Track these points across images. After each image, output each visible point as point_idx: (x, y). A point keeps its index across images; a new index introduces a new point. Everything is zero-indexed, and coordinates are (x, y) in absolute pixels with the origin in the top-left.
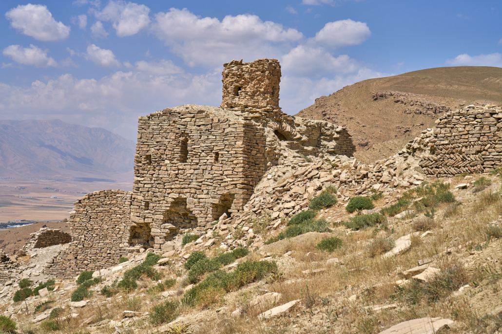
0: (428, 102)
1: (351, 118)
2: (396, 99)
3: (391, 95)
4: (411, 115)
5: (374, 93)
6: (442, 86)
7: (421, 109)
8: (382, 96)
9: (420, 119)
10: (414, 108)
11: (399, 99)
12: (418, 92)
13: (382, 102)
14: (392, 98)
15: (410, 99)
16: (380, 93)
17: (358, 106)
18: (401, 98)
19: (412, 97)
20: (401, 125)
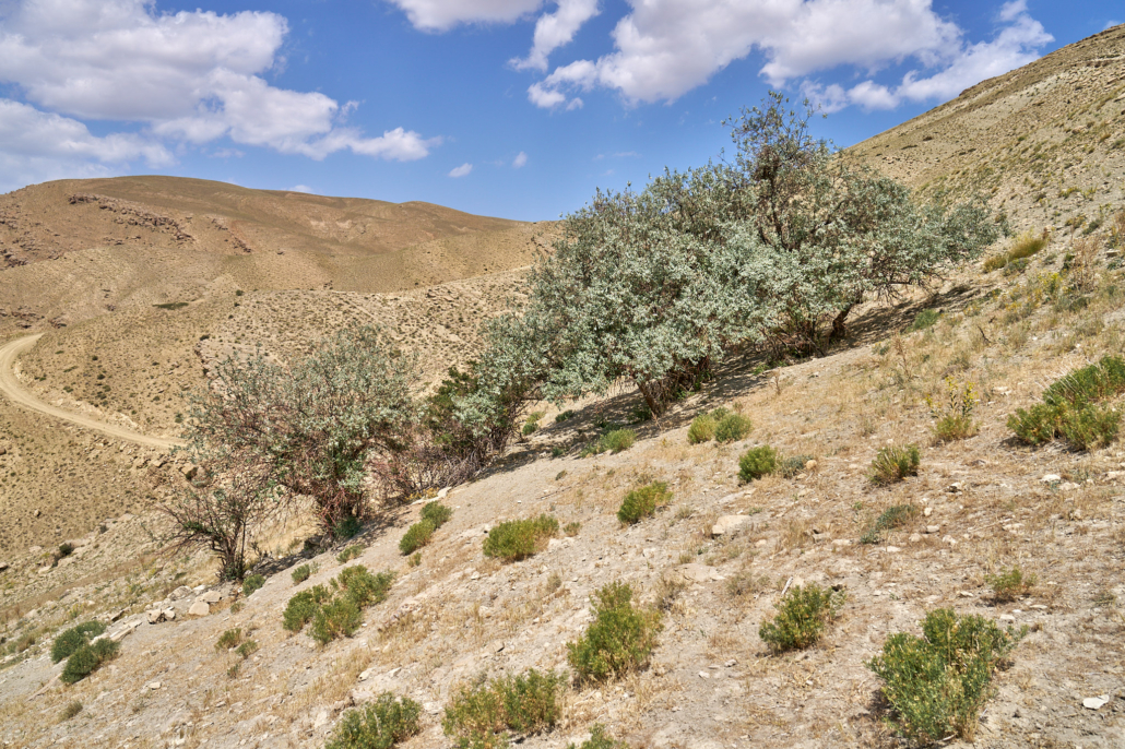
0: (146, 212)
1: (37, 224)
2: (102, 205)
3: (95, 199)
4: (123, 226)
5: (71, 195)
6: (164, 195)
7: (136, 219)
8: (81, 199)
9: (136, 230)
10: (128, 217)
11: (106, 204)
12: (132, 198)
13: (83, 207)
14: (97, 203)
15: (121, 206)
16: (79, 195)
17: (48, 210)
18: (109, 204)
19: (124, 204)
20: (110, 237)
